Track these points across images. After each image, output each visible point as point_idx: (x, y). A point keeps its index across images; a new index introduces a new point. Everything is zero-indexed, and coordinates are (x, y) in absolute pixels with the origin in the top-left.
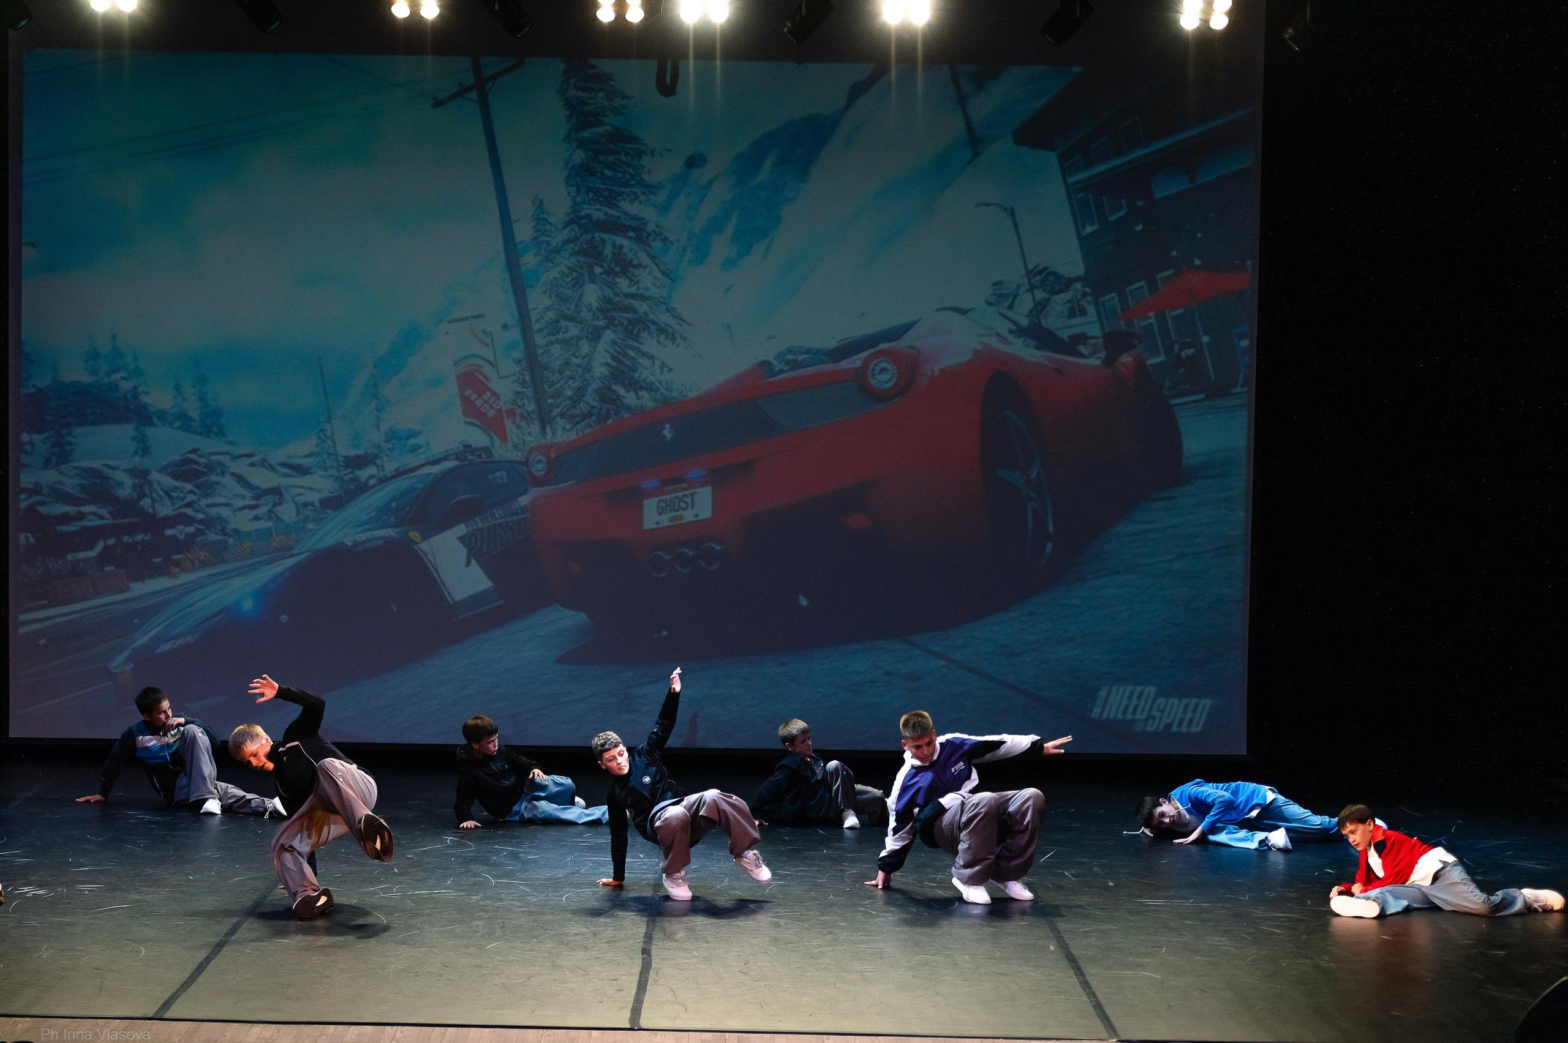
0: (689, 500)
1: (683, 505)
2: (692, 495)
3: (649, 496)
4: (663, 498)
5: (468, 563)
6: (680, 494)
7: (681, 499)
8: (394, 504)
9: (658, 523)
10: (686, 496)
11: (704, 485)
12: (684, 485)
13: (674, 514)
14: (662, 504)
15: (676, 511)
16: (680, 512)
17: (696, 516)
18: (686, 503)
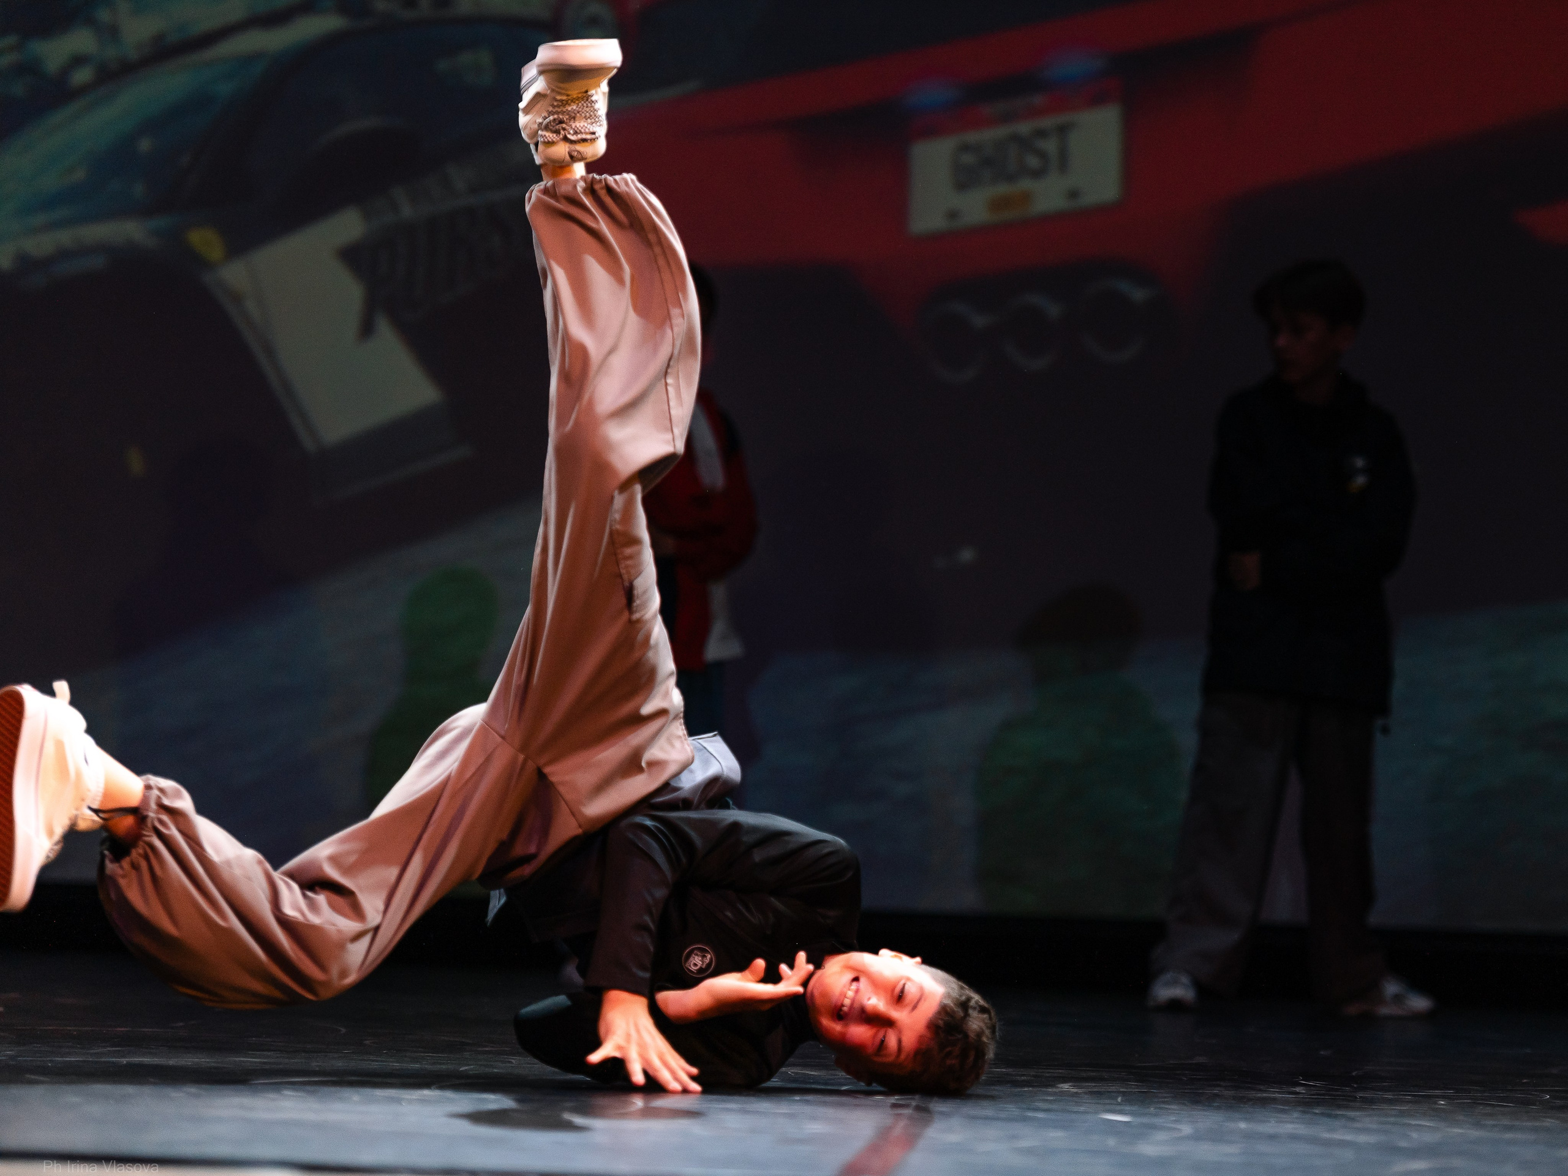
0: (1050, 146)
1: (1033, 162)
2: (1063, 130)
3: (932, 131)
4: (972, 137)
5: (367, 329)
6: (1024, 128)
7: (1024, 143)
8: (145, 145)
9: (953, 215)
10: (1041, 133)
11: (1096, 100)
12: (1038, 100)
13: (1003, 189)
14: (968, 159)
15: (1011, 178)
16: (1026, 184)
17: (1073, 194)
18: (1042, 155)
